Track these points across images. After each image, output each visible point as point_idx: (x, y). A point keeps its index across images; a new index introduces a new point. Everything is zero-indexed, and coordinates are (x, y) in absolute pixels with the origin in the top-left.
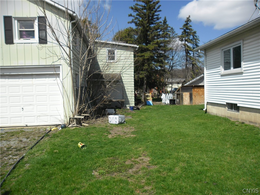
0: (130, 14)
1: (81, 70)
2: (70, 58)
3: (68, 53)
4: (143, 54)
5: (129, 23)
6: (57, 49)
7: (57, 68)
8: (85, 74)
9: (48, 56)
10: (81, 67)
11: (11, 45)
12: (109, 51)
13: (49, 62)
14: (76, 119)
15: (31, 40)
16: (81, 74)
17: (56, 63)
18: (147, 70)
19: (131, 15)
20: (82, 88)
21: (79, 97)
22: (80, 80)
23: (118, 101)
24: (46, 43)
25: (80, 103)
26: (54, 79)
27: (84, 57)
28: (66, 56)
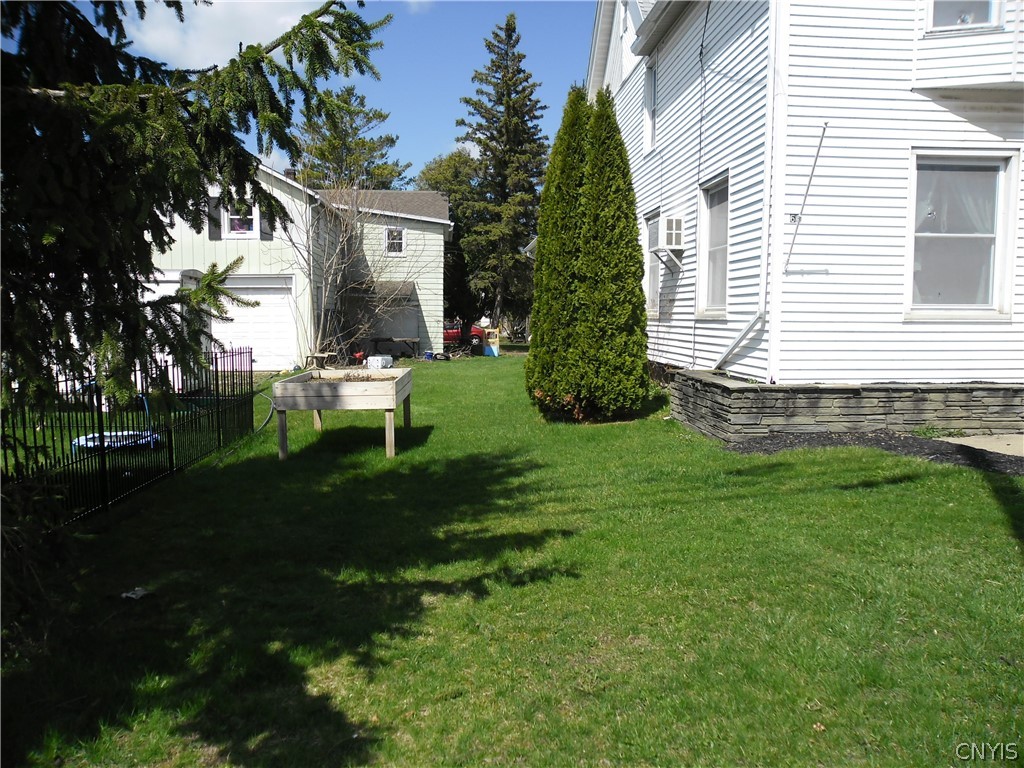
0: (459, 118)
1: (326, 284)
2: (309, 264)
3: (306, 257)
4: (487, 228)
5: (458, 140)
6: (290, 253)
7: (288, 278)
8: (333, 289)
9: (273, 261)
10: (327, 279)
11: (218, 242)
12: (390, 233)
13: (275, 270)
14: (316, 358)
15: (249, 234)
16: (326, 288)
17: (285, 272)
18: (494, 269)
19: (461, 123)
20: (327, 311)
21: (321, 326)
22: (324, 300)
23: (405, 342)
24: (272, 240)
25: (323, 339)
26: (283, 296)
27: (332, 263)
28: (302, 261)
